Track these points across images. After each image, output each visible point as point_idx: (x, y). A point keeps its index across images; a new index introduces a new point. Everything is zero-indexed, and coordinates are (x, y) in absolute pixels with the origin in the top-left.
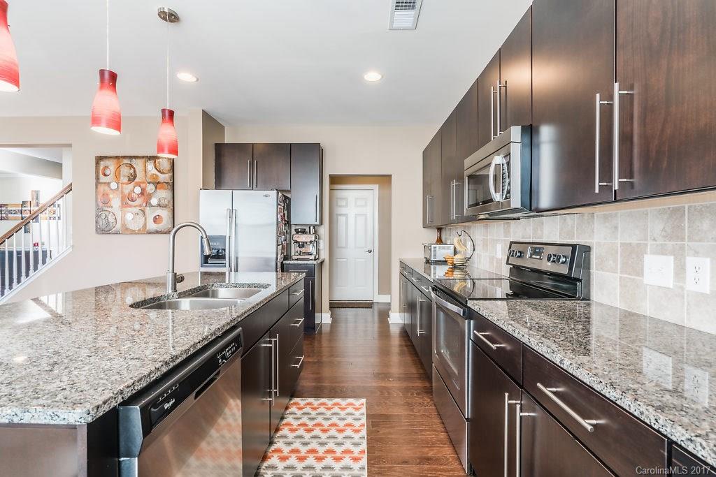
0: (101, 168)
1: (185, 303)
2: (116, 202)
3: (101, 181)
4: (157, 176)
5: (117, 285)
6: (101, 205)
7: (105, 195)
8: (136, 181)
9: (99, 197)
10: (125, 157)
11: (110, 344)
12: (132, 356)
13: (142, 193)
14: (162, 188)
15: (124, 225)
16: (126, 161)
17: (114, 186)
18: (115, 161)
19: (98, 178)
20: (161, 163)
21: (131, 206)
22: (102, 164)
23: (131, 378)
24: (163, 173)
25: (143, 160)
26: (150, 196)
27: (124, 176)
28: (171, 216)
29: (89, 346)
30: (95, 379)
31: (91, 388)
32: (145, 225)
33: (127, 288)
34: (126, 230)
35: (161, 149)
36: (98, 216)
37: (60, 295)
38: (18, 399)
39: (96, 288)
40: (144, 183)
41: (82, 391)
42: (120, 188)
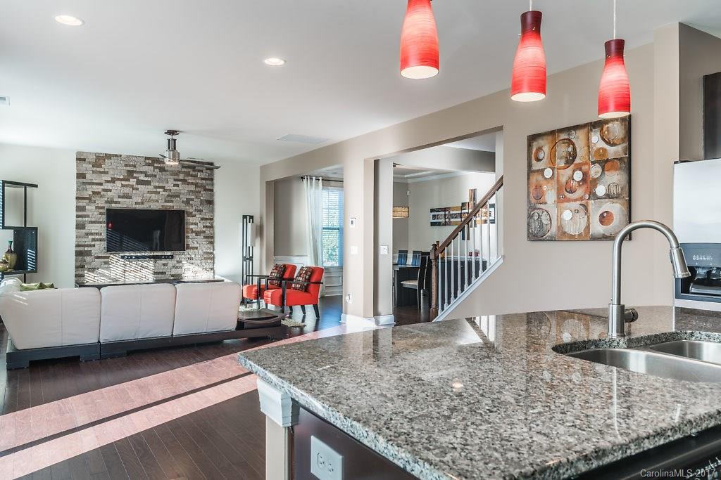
0: (534, 150)
1: (638, 360)
2: (550, 196)
3: (534, 168)
4: (605, 150)
5: (551, 313)
6: (533, 201)
7: (539, 187)
8: (575, 162)
9: (531, 190)
10: (561, 131)
11: (517, 401)
12: (539, 428)
13: (584, 180)
14: (614, 168)
15: (560, 228)
16: (563, 136)
17: (548, 173)
18: (550, 138)
19: (530, 165)
20: (611, 130)
21: (569, 200)
22: (535, 145)
23: (531, 464)
24: (613, 145)
25: (586, 130)
26: (595, 182)
27: (561, 158)
28: (626, 212)
29: (493, 396)
30: (489, 448)
31: (482, 460)
32: (588, 227)
33: (565, 318)
34: (563, 236)
35: (603, 108)
36: (530, 217)
37: (492, 318)
38: (412, 443)
39: (528, 314)
40: (586, 164)
41: (471, 460)
42: (556, 175)
